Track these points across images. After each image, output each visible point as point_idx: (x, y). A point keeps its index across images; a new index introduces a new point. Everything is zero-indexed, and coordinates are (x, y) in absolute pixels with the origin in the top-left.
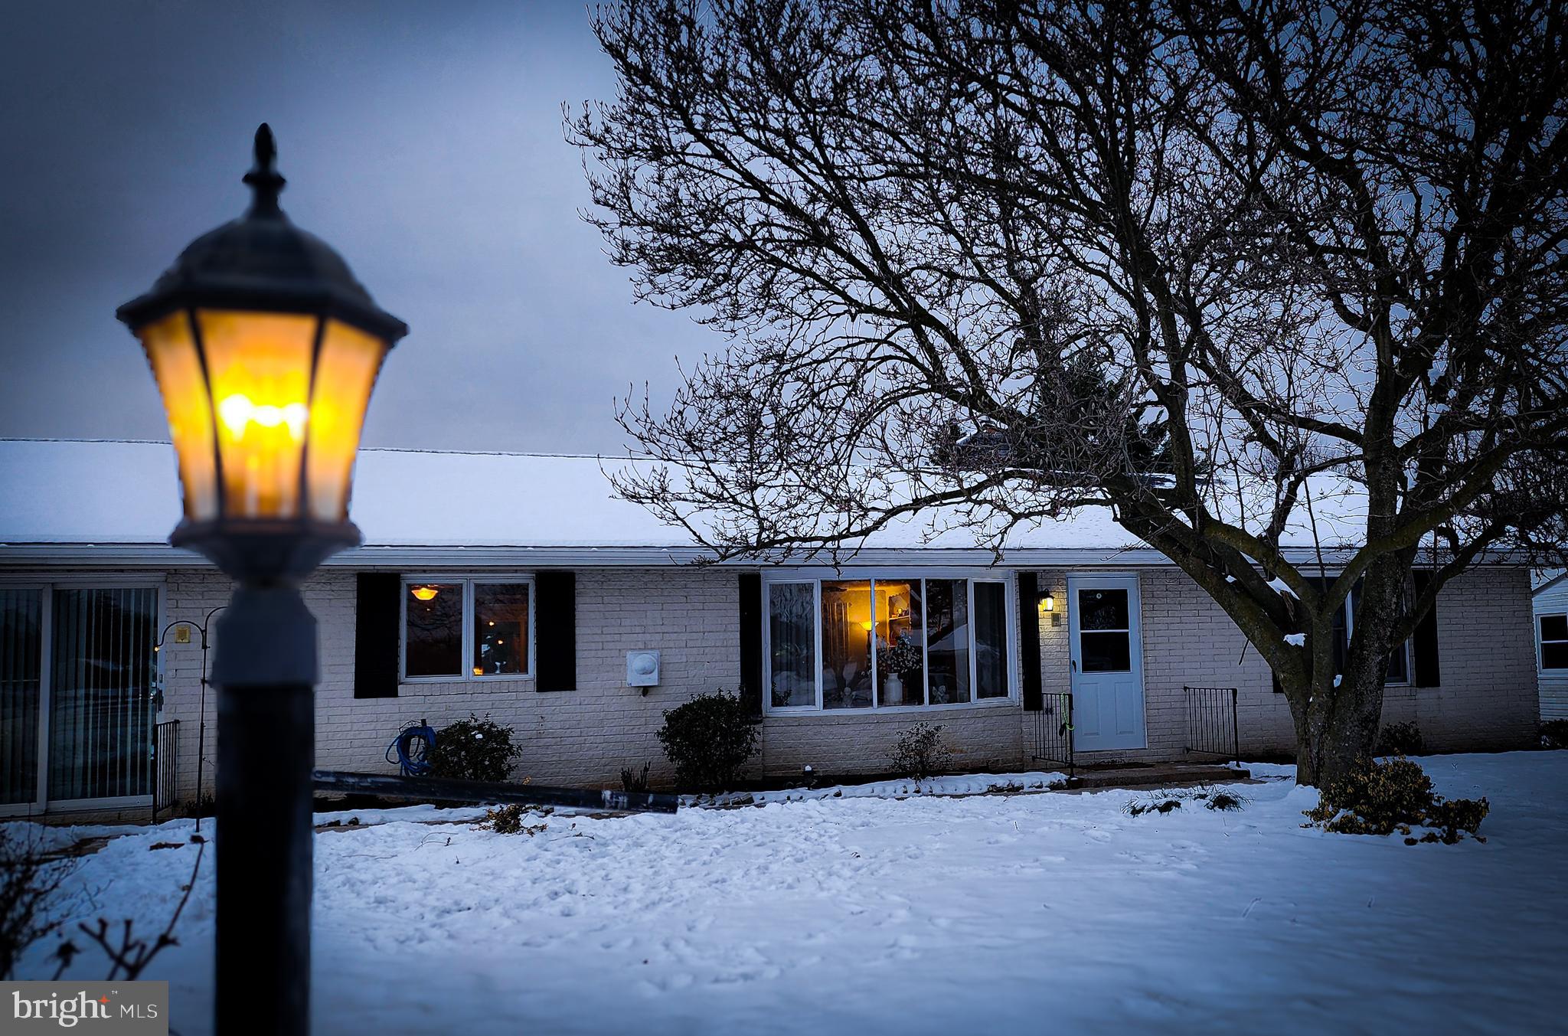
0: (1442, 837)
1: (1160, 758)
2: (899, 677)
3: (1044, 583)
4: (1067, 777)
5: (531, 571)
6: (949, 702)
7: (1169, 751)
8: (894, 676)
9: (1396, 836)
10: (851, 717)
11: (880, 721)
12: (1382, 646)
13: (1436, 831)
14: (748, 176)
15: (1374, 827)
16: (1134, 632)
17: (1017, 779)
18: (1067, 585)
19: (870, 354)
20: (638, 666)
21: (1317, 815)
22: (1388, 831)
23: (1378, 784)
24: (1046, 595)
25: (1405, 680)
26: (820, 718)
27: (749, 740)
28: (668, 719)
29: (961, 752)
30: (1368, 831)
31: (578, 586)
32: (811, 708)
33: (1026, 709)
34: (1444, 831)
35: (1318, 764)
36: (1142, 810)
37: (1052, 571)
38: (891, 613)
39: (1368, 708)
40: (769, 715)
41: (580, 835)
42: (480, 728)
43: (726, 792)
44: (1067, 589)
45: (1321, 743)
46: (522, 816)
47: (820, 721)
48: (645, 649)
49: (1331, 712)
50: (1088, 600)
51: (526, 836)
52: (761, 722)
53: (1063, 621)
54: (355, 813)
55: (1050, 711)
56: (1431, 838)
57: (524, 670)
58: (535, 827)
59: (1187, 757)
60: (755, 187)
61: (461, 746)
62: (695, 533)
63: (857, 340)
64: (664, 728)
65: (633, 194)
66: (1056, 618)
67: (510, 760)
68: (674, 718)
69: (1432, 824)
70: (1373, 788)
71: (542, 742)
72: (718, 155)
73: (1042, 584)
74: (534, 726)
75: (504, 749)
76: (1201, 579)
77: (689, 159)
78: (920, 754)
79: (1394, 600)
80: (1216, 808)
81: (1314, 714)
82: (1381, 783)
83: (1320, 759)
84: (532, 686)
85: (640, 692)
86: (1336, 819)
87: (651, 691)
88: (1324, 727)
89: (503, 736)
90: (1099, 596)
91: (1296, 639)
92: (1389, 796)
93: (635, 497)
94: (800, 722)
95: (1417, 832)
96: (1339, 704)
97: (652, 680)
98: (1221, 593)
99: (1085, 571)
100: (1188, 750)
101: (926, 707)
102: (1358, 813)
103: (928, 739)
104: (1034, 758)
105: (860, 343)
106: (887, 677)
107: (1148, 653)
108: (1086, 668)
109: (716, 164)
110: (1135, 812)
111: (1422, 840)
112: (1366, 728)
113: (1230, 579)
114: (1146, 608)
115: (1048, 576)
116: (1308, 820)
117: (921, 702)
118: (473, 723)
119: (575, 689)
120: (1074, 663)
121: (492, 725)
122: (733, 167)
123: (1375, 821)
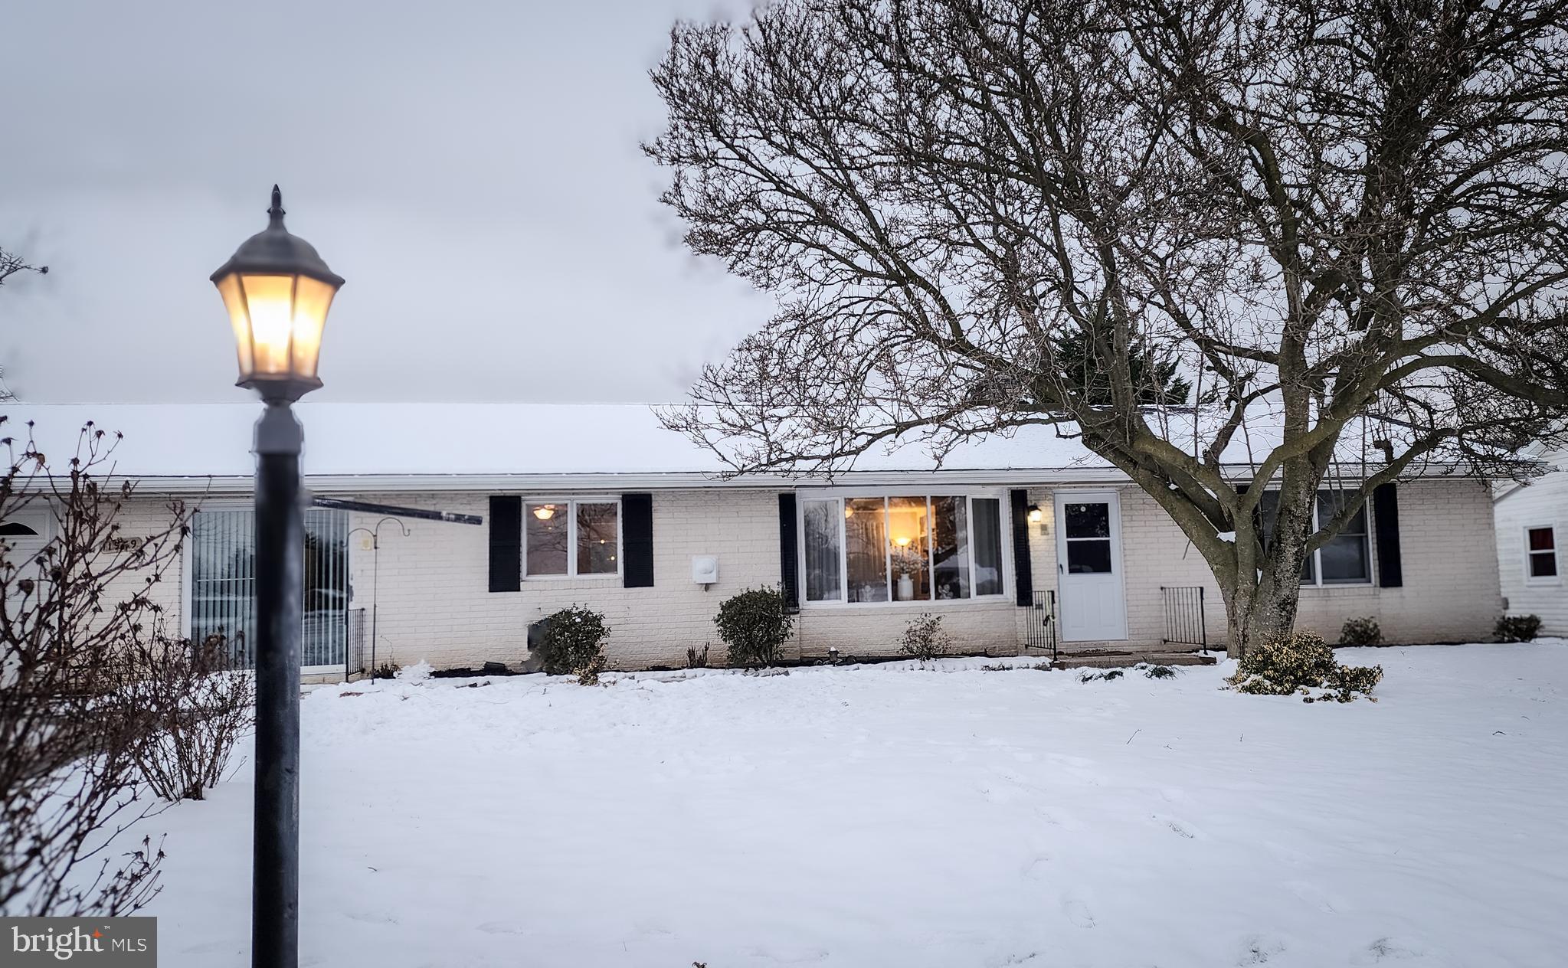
0: (1336, 697)
1: (1139, 649)
2: (910, 578)
3: (1033, 498)
4: (1051, 661)
5: (618, 493)
6: (953, 598)
7: (1148, 642)
8: (905, 577)
9: (1297, 695)
10: (870, 610)
11: (893, 613)
12: (1296, 539)
13: (1333, 692)
14: (765, 172)
15: (1279, 689)
16: (1115, 539)
17: (1006, 661)
18: (1054, 500)
19: (865, 310)
20: (701, 568)
21: (1233, 680)
22: (1289, 693)
23: (1282, 653)
24: (1035, 508)
25: (1370, 582)
26: (846, 610)
27: (786, 626)
28: (723, 608)
29: (963, 639)
30: (1274, 692)
31: (654, 504)
32: (838, 601)
33: (1019, 604)
34: (1339, 692)
35: (1244, 640)
36: (1091, 678)
37: (1041, 488)
38: (922, 530)
39: (1285, 592)
40: (804, 607)
41: (642, 688)
42: (579, 614)
43: (768, 667)
44: (1054, 503)
45: (1246, 622)
46: (599, 675)
47: (845, 614)
48: (706, 553)
49: (1254, 596)
50: (1072, 511)
51: (601, 687)
52: (798, 613)
53: (1051, 530)
54: (488, 678)
55: (1040, 607)
56: (1327, 697)
57: (615, 569)
58: (609, 682)
59: (1165, 647)
60: (771, 180)
61: (566, 628)
62: (720, 454)
63: (858, 299)
64: (719, 615)
65: (684, 190)
66: (1044, 528)
67: (603, 640)
68: (727, 607)
69: (1330, 687)
70: (1278, 656)
71: (628, 627)
72: (742, 158)
73: (1031, 500)
74: (622, 614)
75: (597, 631)
76: (1147, 487)
77: (721, 162)
78: (925, 638)
79: (1308, 500)
80: (1154, 677)
81: (1240, 599)
82: (1285, 652)
83: (1245, 636)
84: (621, 583)
85: (703, 588)
86: (1247, 683)
87: (711, 587)
88: (1248, 609)
89: (597, 620)
90: (1083, 509)
91: (1229, 536)
92: (1291, 663)
93: (676, 428)
94: (828, 614)
95: (1315, 692)
96: (1261, 589)
97: (711, 578)
98: (1165, 499)
99: (1070, 487)
100: (1165, 641)
101: (932, 602)
102: (1267, 677)
103: (931, 627)
104: (1027, 646)
105: (860, 301)
106: (900, 577)
107: (1128, 558)
108: (1071, 571)
109: (743, 165)
110: (1085, 680)
111: (1319, 699)
112: (1284, 609)
113: (1173, 487)
114: (1126, 518)
115: (1037, 493)
116: (1225, 684)
117: (928, 598)
118: (574, 611)
119: (653, 585)
120: (1061, 566)
121: (589, 612)
122: (753, 166)
123: (1281, 684)
